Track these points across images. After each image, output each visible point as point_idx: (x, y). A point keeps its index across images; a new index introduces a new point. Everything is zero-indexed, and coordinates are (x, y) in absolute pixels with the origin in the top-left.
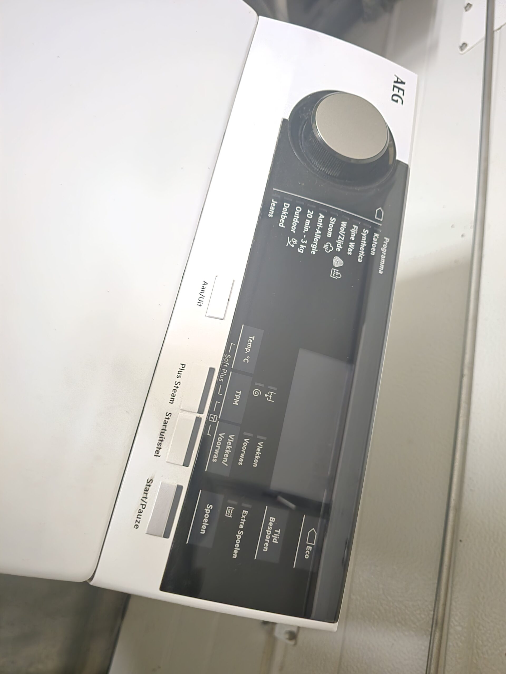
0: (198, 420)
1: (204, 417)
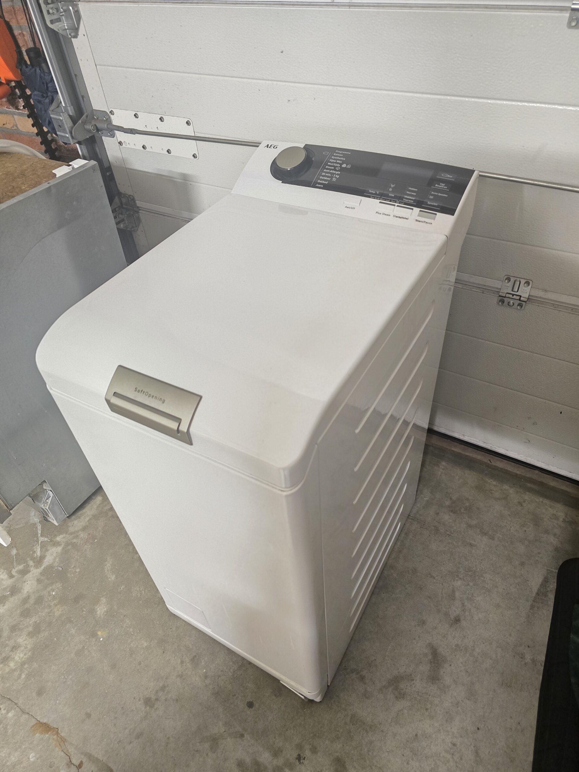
0: (398, 206)
1: (396, 204)
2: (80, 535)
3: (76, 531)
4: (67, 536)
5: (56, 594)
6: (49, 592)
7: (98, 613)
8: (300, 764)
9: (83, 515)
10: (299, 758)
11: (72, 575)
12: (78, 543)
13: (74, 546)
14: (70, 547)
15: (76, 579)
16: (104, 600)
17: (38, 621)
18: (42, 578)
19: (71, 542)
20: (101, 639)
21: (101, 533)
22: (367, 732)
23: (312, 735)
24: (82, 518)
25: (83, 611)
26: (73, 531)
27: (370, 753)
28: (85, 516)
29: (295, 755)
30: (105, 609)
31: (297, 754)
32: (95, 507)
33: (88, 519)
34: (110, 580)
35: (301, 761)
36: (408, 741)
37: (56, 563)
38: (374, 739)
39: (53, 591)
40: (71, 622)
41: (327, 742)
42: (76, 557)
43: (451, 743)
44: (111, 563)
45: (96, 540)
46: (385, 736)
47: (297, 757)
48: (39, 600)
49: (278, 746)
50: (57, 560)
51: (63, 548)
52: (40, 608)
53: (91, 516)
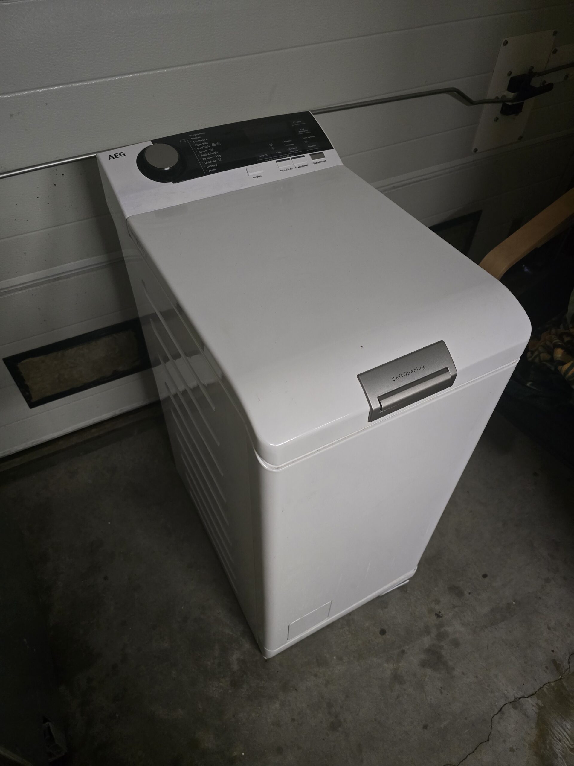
0: (292, 158)
1: (290, 158)
7: (211, 747)
8: (442, 618)
10: (438, 616)
16: (200, 733)
20: (243, 754)
21: (113, 706)
23: (426, 598)
29: (435, 617)
30: (212, 736)
31: (434, 615)
35: (441, 615)
36: (458, 537)
38: (447, 557)
41: (436, 589)
43: (470, 513)
46: (448, 548)
47: (436, 616)
49: (423, 627)
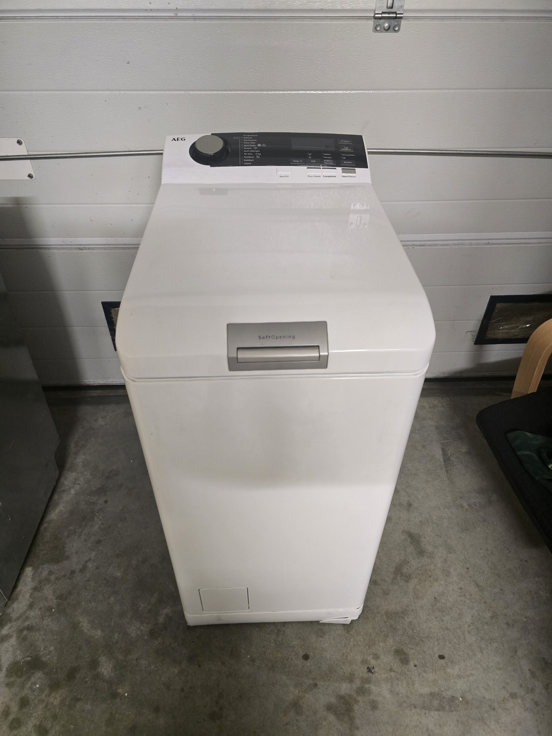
1: (322, 167)
2: (29, 614)
3: (22, 613)
4: (14, 623)
5: (42, 685)
6: (31, 688)
7: (105, 674)
8: (373, 674)
9: (20, 595)
10: (369, 670)
11: (48, 657)
12: (32, 623)
13: (29, 628)
14: (25, 632)
15: (55, 658)
16: (103, 658)
17: (38, 723)
18: (12, 679)
19: (24, 627)
20: (126, 695)
21: (55, 601)
22: (403, 618)
23: (367, 647)
24: (21, 598)
25: (86, 682)
26: (18, 615)
27: (415, 631)
28: (22, 594)
29: (366, 670)
30: (111, 666)
31: (366, 668)
32: (29, 580)
33: (28, 595)
34: (96, 637)
35: (373, 671)
36: (433, 606)
37: (19, 656)
38: (411, 619)
39: (35, 684)
40: (78, 700)
41: (381, 644)
42: (40, 637)
43: (459, 589)
44: (87, 621)
45: (53, 610)
46: (417, 612)
48: (24, 703)
49: (349, 673)
50: (18, 652)
51: (18, 637)
52: (30, 709)
53: (30, 591)
